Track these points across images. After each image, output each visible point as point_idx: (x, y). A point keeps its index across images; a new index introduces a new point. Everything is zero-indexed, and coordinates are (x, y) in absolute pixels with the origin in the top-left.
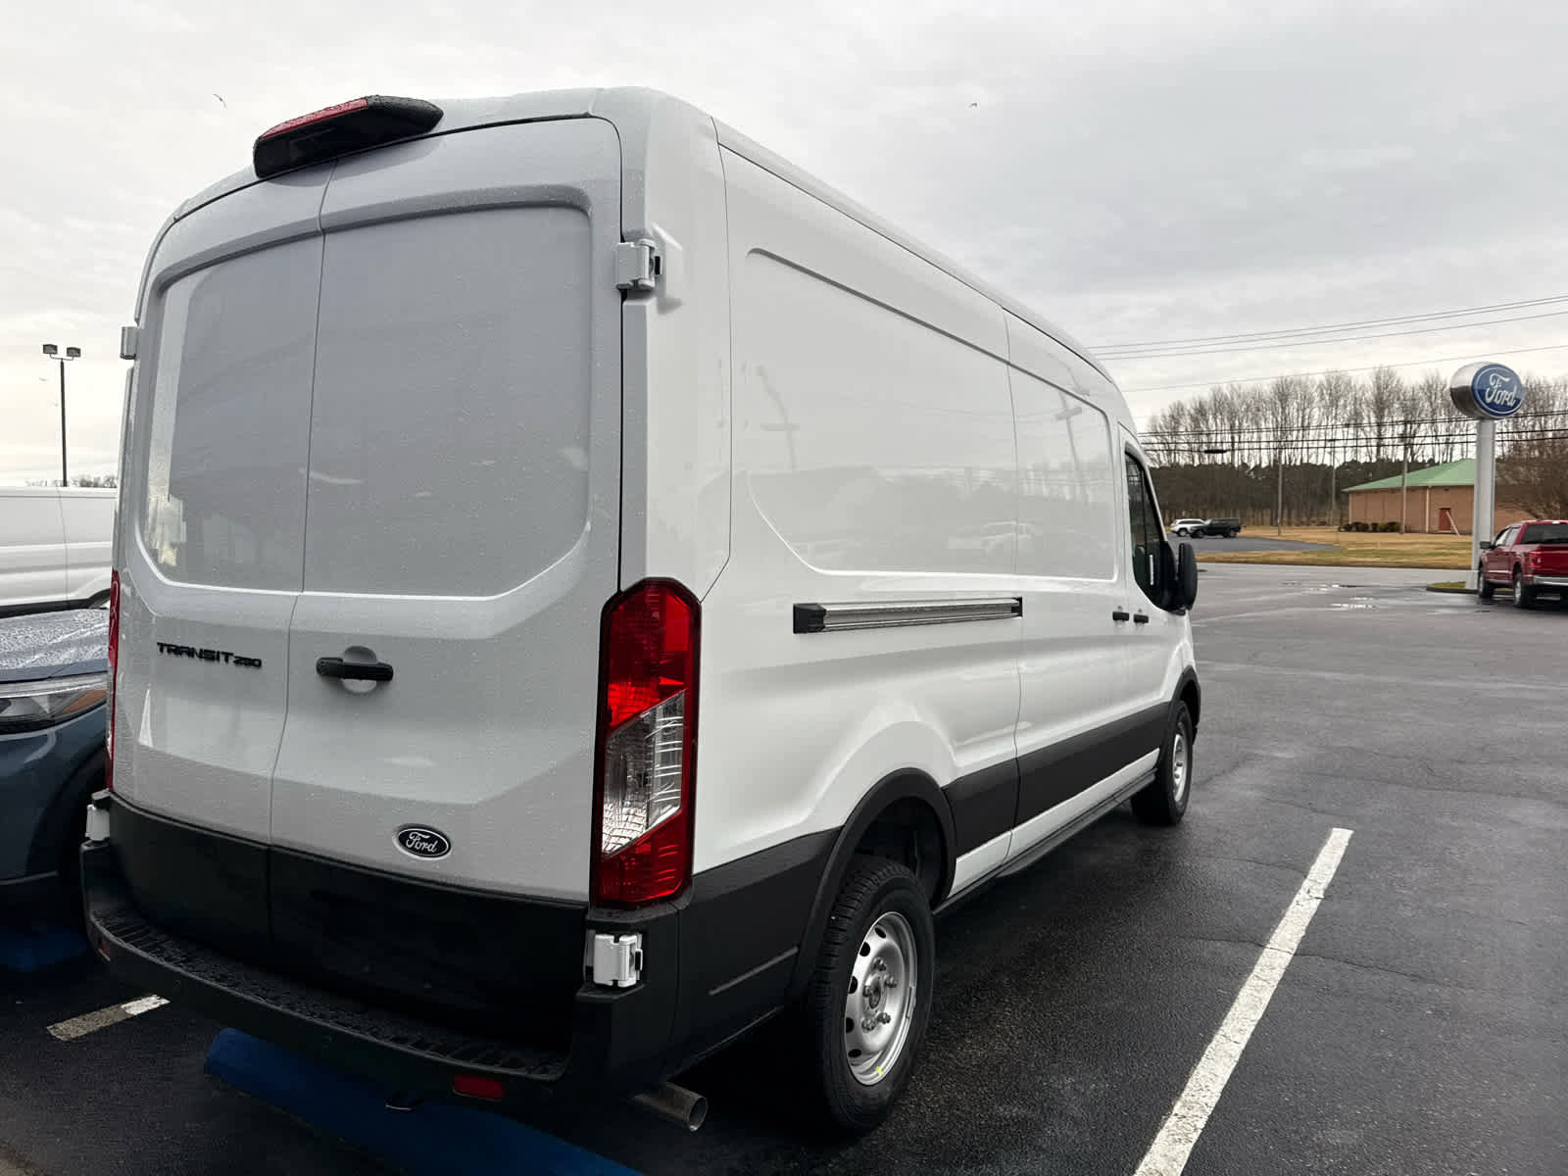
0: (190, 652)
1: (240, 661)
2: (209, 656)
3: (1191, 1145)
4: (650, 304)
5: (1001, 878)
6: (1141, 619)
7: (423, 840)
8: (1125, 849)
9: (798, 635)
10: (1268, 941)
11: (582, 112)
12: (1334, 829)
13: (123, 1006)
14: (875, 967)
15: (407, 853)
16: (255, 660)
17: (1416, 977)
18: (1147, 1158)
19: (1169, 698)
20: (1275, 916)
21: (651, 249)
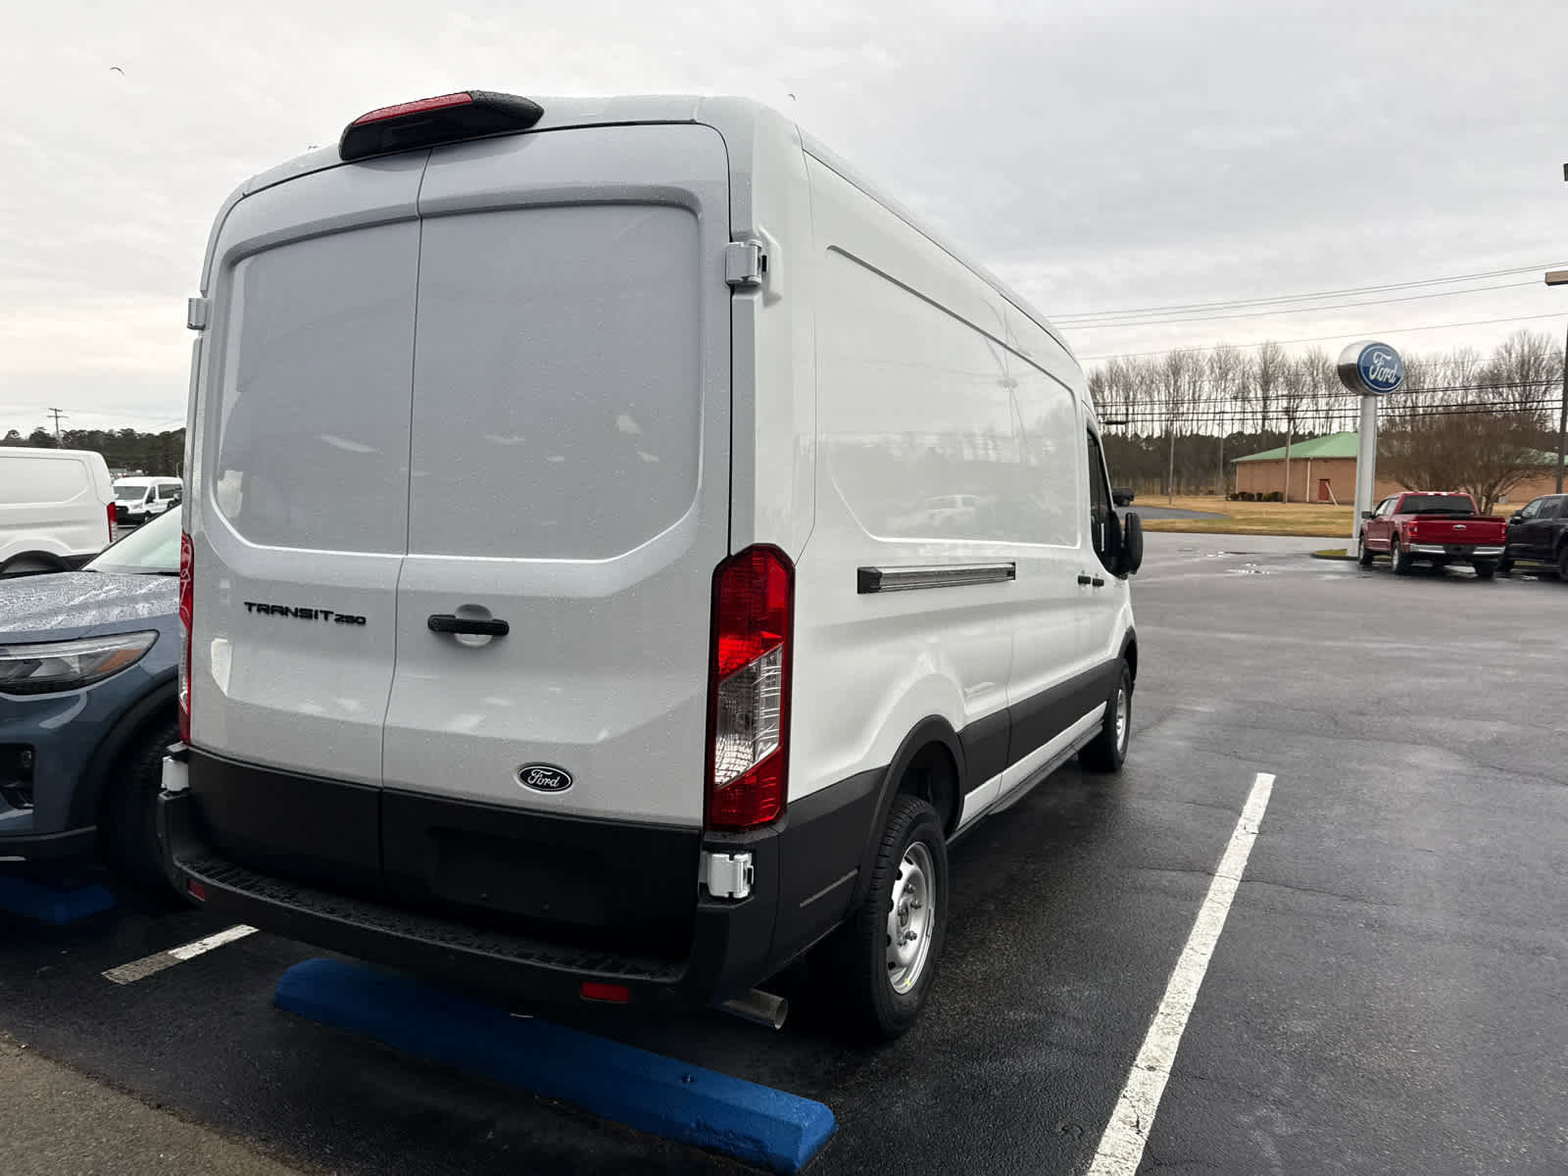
0: (284, 611)
1: (340, 619)
2: (306, 614)
3: (1179, 1037)
4: (757, 298)
5: (993, 815)
6: (1098, 583)
7: (545, 776)
8: (1075, 794)
9: (861, 595)
10: (1216, 870)
11: (689, 119)
12: (1259, 774)
13: (171, 952)
14: (906, 890)
15: (529, 788)
16: (358, 618)
17: (1347, 898)
18: (1144, 1048)
19: (1115, 656)
20: (1219, 849)
21: (759, 248)
